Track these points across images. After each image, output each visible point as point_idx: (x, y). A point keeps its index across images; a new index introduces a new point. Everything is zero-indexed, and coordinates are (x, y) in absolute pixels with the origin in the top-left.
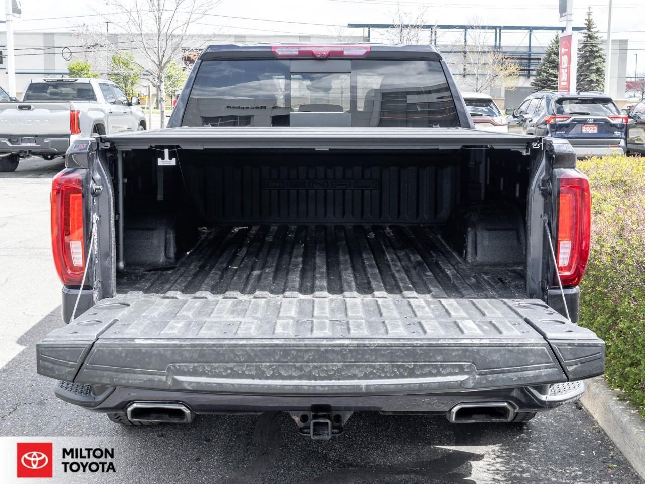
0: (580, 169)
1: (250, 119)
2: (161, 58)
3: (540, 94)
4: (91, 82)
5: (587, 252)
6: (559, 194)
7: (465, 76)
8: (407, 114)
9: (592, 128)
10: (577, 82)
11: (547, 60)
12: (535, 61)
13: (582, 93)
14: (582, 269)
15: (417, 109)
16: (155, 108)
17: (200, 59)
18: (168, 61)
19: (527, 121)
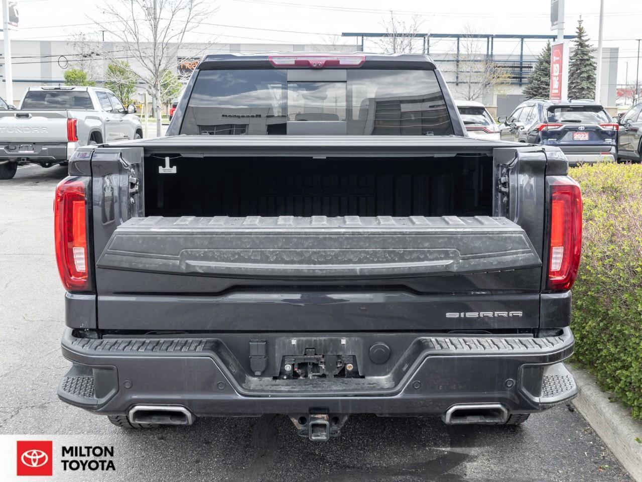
0: (572, 176)
1: (245, 127)
2: (157, 66)
3: (532, 101)
4: (88, 91)
5: (578, 257)
6: (551, 200)
7: (457, 84)
8: (401, 122)
9: (584, 135)
10: (569, 90)
11: (539, 69)
12: (527, 69)
13: (573, 101)
14: (574, 274)
15: (411, 117)
16: (150, 116)
17: (198, 69)
18: (164, 70)
19: (520, 129)
